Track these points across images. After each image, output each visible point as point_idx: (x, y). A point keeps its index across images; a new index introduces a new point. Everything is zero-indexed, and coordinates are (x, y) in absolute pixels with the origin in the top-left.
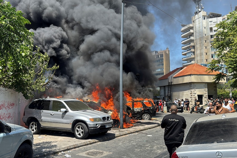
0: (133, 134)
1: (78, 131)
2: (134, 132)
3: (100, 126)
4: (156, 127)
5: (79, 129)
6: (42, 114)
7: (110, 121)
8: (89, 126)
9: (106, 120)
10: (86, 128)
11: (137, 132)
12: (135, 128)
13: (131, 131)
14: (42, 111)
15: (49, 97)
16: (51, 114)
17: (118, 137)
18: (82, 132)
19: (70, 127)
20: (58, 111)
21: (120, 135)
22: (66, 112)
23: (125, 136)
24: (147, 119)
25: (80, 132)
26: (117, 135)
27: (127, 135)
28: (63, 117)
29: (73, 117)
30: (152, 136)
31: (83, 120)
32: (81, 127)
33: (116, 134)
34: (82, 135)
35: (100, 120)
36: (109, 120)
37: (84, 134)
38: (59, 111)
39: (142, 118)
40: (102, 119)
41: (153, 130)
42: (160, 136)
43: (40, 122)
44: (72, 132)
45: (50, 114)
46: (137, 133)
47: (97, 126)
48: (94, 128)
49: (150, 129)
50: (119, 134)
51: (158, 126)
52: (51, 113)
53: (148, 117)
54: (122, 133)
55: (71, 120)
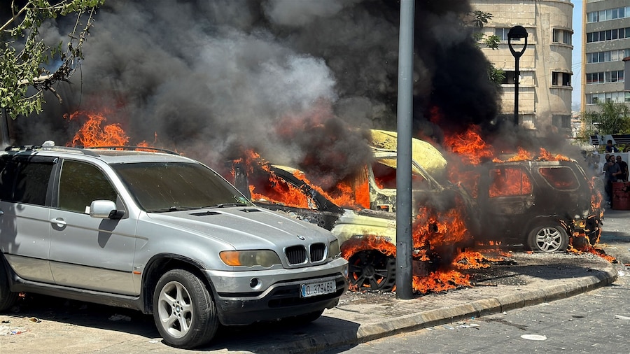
0: (451, 327)
1: (169, 309)
2: (460, 317)
3: (271, 288)
4: (583, 290)
5: (173, 300)
6: (18, 222)
7: (329, 266)
8: (218, 288)
9: (306, 262)
10: (206, 294)
11: (477, 314)
12: (475, 295)
13: (444, 311)
14: (19, 208)
15: (52, 143)
16: (54, 225)
17: (372, 342)
18: (188, 316)
19: (132, 286)
20: (82, 211)
21: (382, 330)
22: (116, 216)
23: (409, 334)
24: (551, 247)
25: (178, 315)
26: (367, 329)
27: (422, 332)
28: (103, 240)
29: (146, 242)
30: (543, 338)
31: (191, 261)
32: (183, 291)
33: (363, 325)
34: (185, 328)
35: (271, 258)
36: (324, 258)
37: (195, 326)
38: (88, 209)
39: (530, 243)
40: (283, 257)
41: (563, 309)
42: (586, 338)
43: (12, 257)
44: (142, 309)
45: (50, 224)
46: (473, 323)
47: (258, 288)
48: (243, 299)
49: (552, 303)
50: (381, 325)
51: (596, 286)
52: (54, 220)
53: (557, 240)
54: (393, 322)
55: (139, 255)
